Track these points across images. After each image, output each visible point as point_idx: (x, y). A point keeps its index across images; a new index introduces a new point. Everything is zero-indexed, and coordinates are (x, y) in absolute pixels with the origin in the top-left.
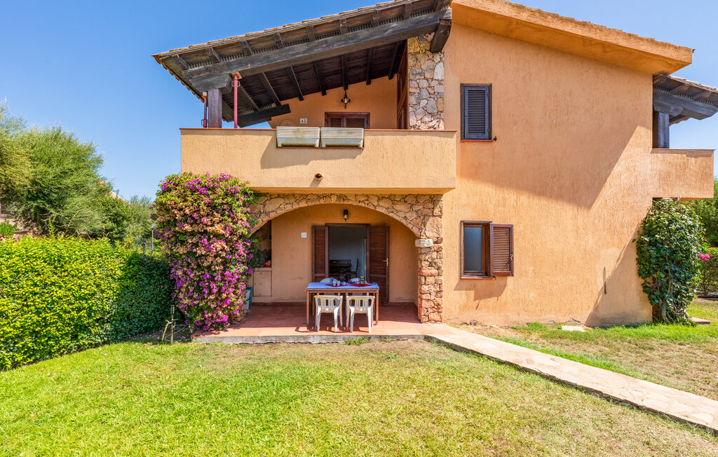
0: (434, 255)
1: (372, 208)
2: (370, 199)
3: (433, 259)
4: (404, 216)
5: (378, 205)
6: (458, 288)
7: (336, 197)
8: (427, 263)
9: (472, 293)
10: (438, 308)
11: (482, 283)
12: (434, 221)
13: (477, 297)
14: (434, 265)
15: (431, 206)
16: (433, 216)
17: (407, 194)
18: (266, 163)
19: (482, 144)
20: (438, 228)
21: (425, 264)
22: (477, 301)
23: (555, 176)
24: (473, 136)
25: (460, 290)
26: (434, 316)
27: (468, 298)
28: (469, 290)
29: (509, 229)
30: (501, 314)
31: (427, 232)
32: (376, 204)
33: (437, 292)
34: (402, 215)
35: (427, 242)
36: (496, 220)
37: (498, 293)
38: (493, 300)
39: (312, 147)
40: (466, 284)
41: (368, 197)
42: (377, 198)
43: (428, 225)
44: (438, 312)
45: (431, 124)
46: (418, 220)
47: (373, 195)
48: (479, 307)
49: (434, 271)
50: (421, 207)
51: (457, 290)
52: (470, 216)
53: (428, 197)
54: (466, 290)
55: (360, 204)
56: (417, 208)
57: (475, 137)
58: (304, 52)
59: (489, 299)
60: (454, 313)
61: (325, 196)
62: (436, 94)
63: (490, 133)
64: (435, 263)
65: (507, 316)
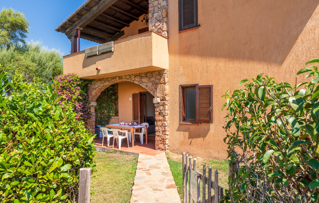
0: (161, 108)
1: (132, 82)
2: (131, 77)
3: (161, 110)
4: (146, 85)
5: (135, 80)
6: (179, 130)
7: (118, 78)
8: (158, 113)
9: (187, 134)
10: (163, 141)
11: (193, 127)
12: (161, 87)
13: (190, 137)
14: (161, 114)
15: (159, 77)
16: (161, 83)
17: (147, 72)
18: (85, 65)
19: (192, 31)
20: (163, 90)
21: (157, 113)
22: (190, 140)
23: (247, 43)
24: (186, 27)
25: (180, 131)
26: (161, 146)
27: (185, 137)
28: (185, 131)
29: (209, 89)
30: (206, 150)
31: (157, 94)
32: (134, 79)
33: (163, 131)
34: (145, 84)
35: (157, 100)
36: (202, 82)
37: (204, 135)
38: (200, 140)
39: (96, 55)
40: (183, 127)
41: (130, 76)
42: (134, 76)
43: (158, 89)
44: (164, 144)
45: (159, 27)
46: (153, 87)
47: (132, 74)
48: (192, 144)
49: (161, 118)
50: (154, 79)
51: (178, 131)
52: (185, 81)
53: (157, 72)
54: (183, 131)
55: (128, 80)
56: (152, 79)
57: (188, 28)
58: (97, 10)
59: (198, 139)
60: (176, 146)
61: (114, 78)
62: (162, 7)
63: (197, 22)
64: (162, 113)
65: (210, 152)
